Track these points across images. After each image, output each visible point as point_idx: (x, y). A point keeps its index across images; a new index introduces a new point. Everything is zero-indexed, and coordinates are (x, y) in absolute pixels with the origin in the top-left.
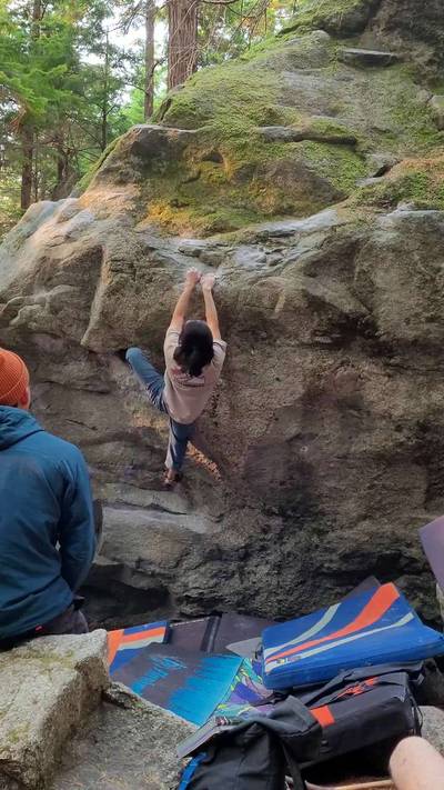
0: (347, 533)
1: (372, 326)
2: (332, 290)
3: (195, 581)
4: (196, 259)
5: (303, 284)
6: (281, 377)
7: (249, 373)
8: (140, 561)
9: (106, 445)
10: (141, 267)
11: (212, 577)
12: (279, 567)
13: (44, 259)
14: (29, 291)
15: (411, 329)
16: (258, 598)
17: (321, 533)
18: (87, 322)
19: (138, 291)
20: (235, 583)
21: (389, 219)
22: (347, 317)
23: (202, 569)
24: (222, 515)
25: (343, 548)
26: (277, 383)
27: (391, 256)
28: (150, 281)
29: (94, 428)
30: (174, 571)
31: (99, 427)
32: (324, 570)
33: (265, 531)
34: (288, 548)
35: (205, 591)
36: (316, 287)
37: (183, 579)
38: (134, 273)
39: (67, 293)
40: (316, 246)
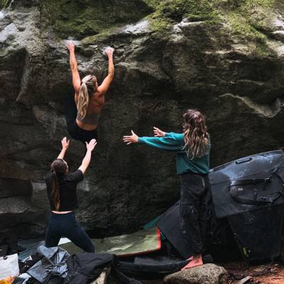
0: (163, 184)
1: (173, 85)
2: (151, 68)
5: (137, 66)
6: (127, 112)
10: (48, 60)
11: (94, 212)
12: (128, 204)
15: (191, 86)
16: (118, 219)
17: (149, 185)
18: (19, 89)
20: (106, 213)
22: (159, 81)
26: (124, 116)
27: (181, 49)
28: (54, 67)
32: (151, 203)
33: (120, 187)
34: (133, 194)
36: (143, 67)
38: (45, 63)
39: (7, 75)
40: (142, 44)
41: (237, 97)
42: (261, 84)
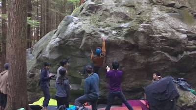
0: (131, 84)
1: (138, 46)
2: (130, 40)
5: (124, 39)
10: (92, 35)
13: (73, 33)
14: (69, 38)
21: (141, 25)
22: (133, 45)
25: (130, 87)
27: (141, 33)
28: (94, 37)
36: (127, 39)
39: (77, 39)
40: (127, 31)
41: (163, 52)
42: (173, 48)
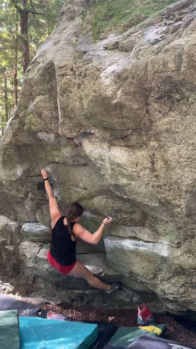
3: (169, 288)
4: (117, 50)
7: (174, 132)
8: (131, 273)
9: (95, 199)
19: (79, 86)
23: (173, 281)
24: (179, 243)
29: (85, 189)
30: (153, 282)
31: (88, 187)
35: (178, 296)
37: (161, 287)
